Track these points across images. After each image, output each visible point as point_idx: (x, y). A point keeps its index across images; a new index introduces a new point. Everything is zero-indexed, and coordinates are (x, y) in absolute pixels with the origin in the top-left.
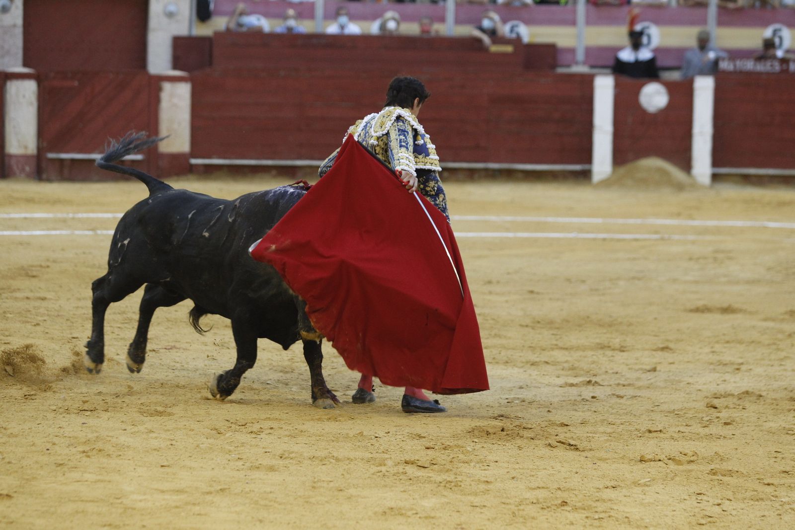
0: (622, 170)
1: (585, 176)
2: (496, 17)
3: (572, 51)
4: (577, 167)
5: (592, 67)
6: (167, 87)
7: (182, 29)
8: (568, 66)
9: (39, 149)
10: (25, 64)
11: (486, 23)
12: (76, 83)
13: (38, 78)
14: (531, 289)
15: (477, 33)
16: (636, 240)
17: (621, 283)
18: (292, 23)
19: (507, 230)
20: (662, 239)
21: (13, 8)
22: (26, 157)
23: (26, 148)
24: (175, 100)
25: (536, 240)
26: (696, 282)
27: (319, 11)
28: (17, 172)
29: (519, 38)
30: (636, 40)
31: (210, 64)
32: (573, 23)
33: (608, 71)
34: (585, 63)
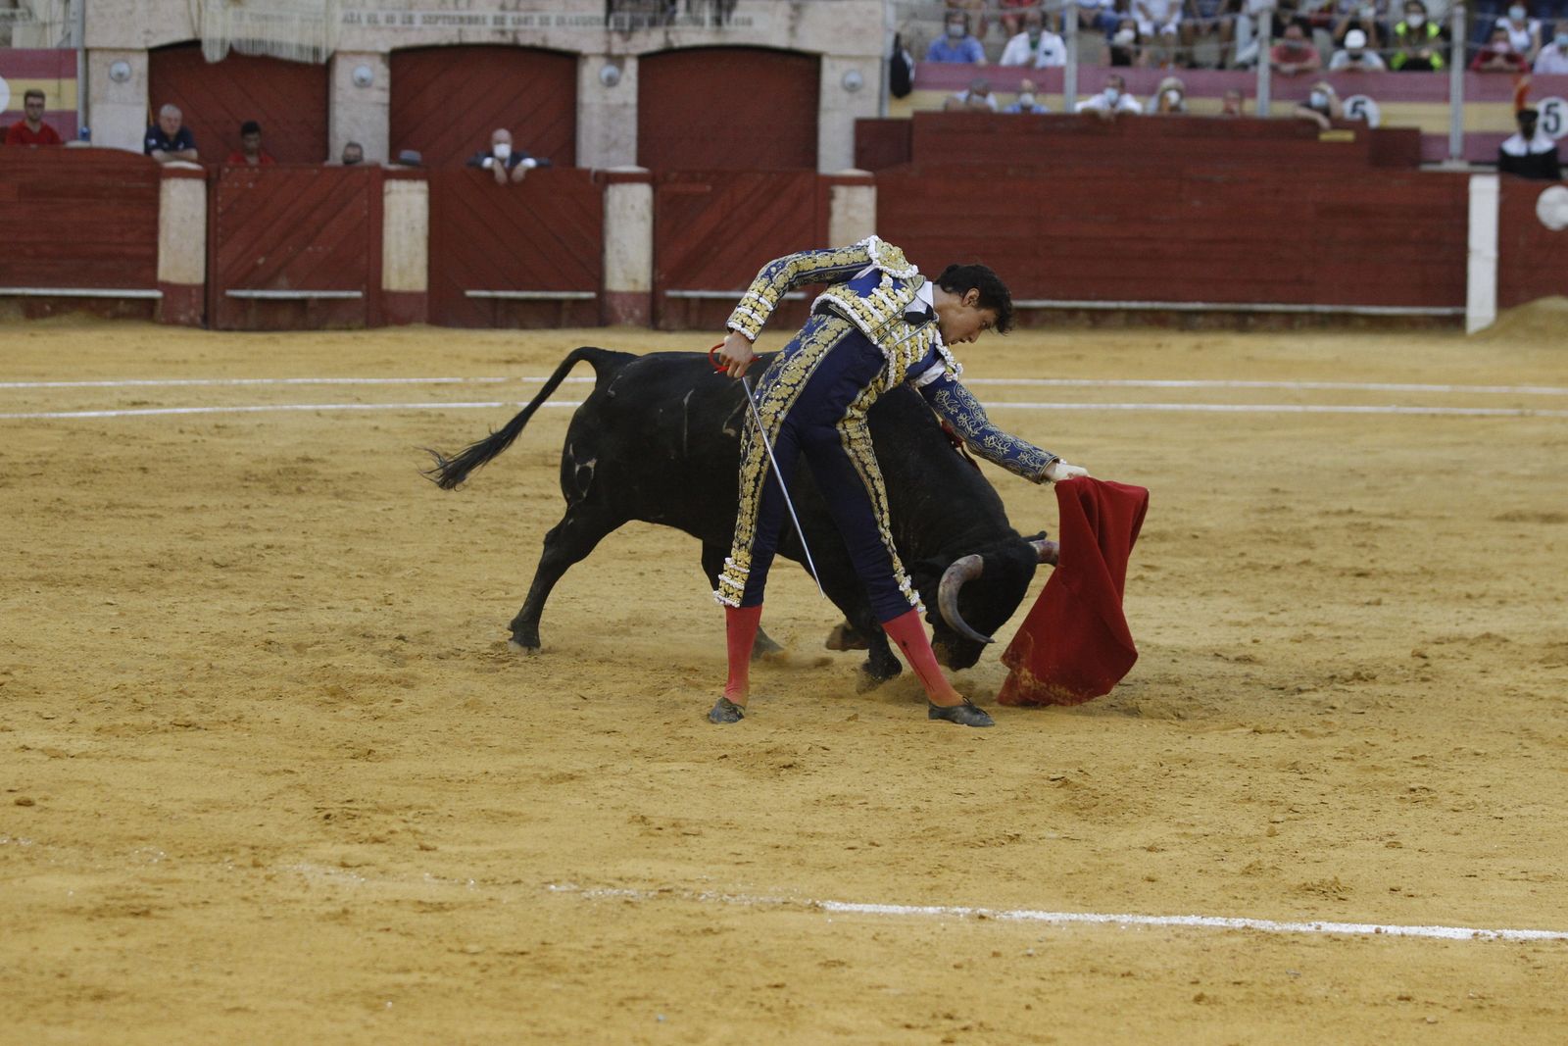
0: (1510, 315)
1: (1458, 322)
2: (1329, 90)
3: (1444, 139)
4: (1447, 311)
5: (1474, 163)
6: (841, 192)
7: (869, 109)
8: (1438, 162)
9: (654, 283)
10: (640, 163)
11: (1316, 99)
12: (709, 188)
13: (652, 180)
14: (1275, 486)
15: (1304, 112)
16: (1482, 416)
17: (1419, 479)
18: (1028, 99)
19: (1298, 401)
20: (1522, 415)
21: (624, 78)
22: (635, 296)
23: (635, 281)
24: (853, 213)
25: (1330, 416)
26: (1532, 478)
27: (1071, 83)
28: (624, 317)
29: (1365, 119)
30: (1527, 123)
31: (910, 158)
32: (1446, 98)
33: (1493, 169)
34: (1461, 158)
